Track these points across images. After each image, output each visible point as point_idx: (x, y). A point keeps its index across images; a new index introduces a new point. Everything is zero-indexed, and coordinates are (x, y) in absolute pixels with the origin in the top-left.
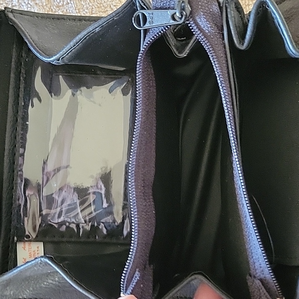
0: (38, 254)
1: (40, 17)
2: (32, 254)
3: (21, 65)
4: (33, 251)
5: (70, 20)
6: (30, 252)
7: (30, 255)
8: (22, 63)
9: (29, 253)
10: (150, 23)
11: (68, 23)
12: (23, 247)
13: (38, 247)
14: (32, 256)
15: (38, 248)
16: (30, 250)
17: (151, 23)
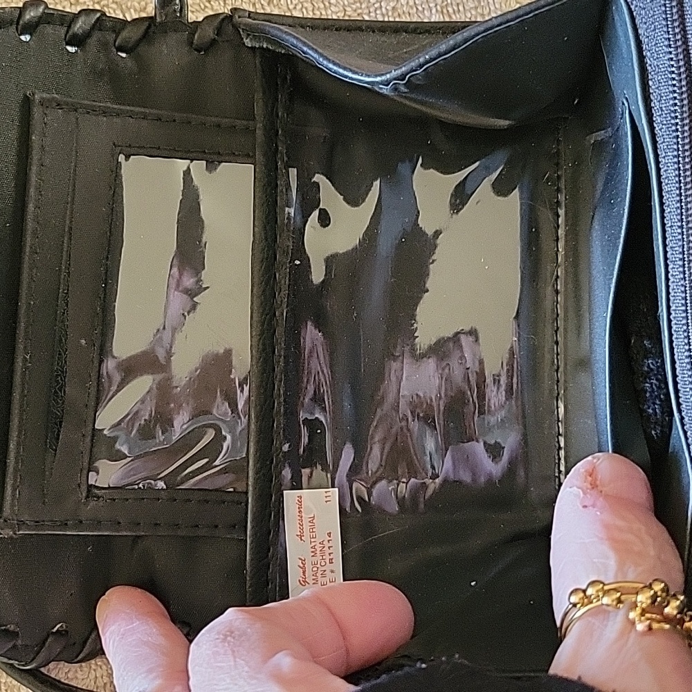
0: (329, 548)
1: (309, 26)
2: (318, 548)
3: (277, 134)
4: (320, 543)
6: (313, 544)
7: (312, 552)
8: (278, 132)
9: (312, 548)
12: (297, 535)
13: (330, 533)
14: (318, 552)
15: (330, 537)
16: (312, 540)
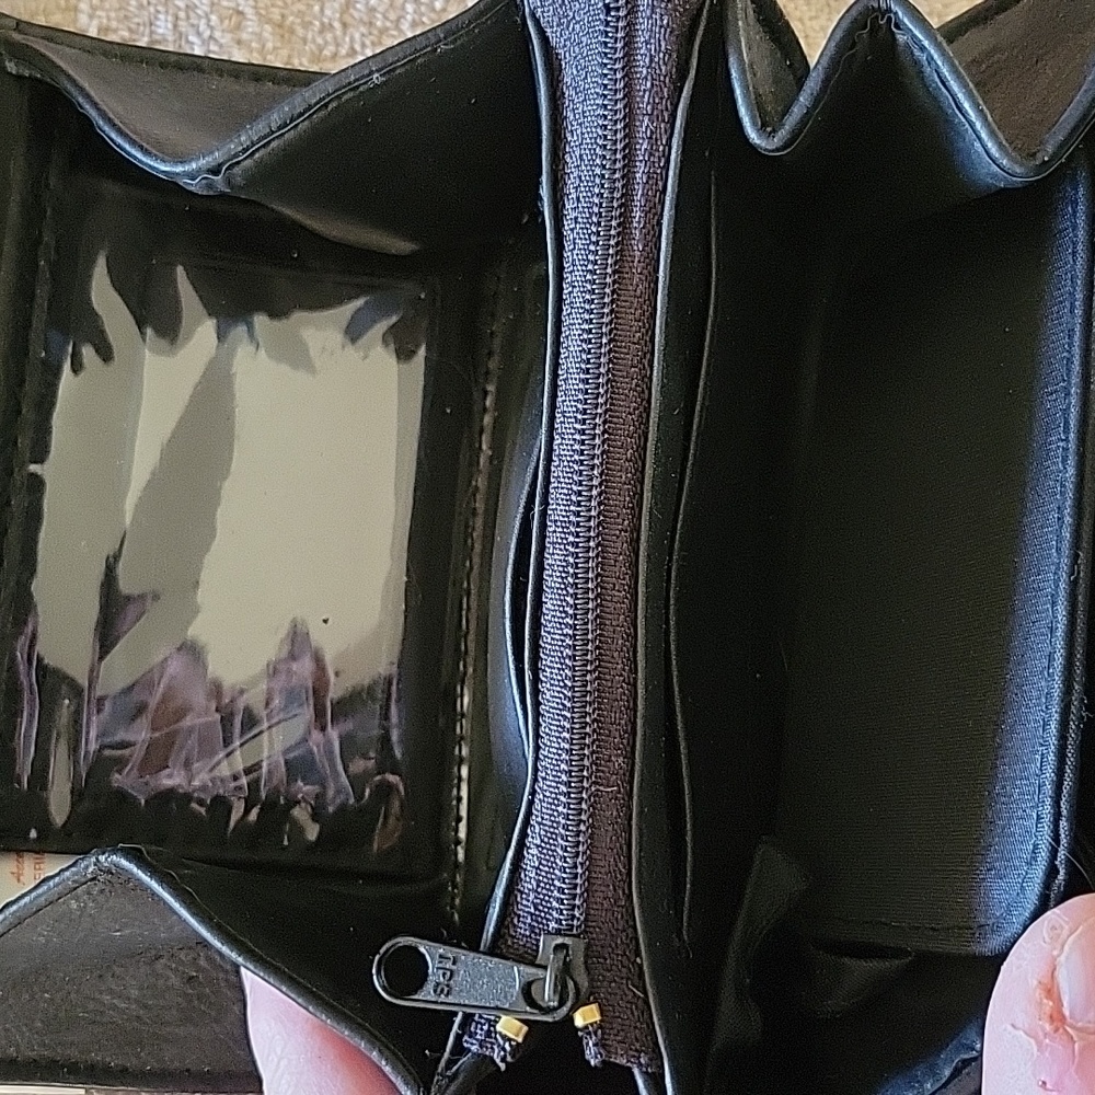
5: (221, 76)
10: (439, 990)
11: (215, 83)
12: (12, 873)
17: (442, 991)
